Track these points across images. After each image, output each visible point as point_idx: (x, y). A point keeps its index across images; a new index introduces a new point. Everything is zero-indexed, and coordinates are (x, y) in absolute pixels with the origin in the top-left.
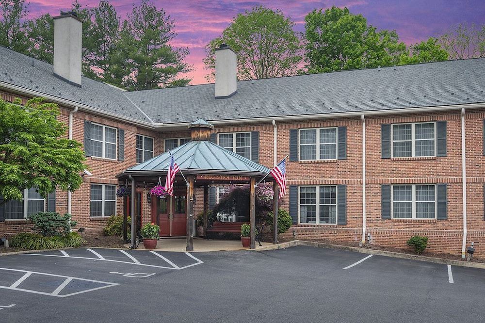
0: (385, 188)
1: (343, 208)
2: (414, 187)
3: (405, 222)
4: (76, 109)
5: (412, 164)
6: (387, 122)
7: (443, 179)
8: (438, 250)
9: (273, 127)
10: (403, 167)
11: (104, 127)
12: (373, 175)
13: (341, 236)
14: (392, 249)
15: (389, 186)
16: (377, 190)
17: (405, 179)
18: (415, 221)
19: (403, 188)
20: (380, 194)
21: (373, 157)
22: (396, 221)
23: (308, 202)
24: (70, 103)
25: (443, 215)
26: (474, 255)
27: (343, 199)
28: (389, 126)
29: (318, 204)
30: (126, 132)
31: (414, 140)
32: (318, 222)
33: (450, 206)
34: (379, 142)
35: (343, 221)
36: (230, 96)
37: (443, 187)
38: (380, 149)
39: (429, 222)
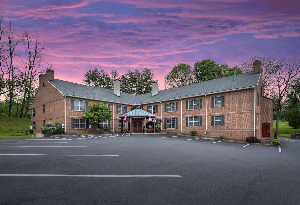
0: (187, 118)
1: (177, 124)
2: (194, 118)
3: (192, 127)
4: (114, 103)
5: (193, 111)
6: (187, 100)
7: (201, 115)
8: (199, 135)
9: (161, 103)
10: (191, 112)
12: (184, 115)
13: (176, 131)
14: (188, 134)
16: (185, 119)
17: (192, 115)
18: (194, 127)
19: (191, 118)
21: (184, 110)
22: (189, 127)
23: (169, 123)
24: (112, 101)
25: (201, 125)
26: (207, 136)
27: (177, 122)
28: (188, 101)
29: (171, 123)
31: (194, 105)
32: (171, 128)
33: (203, 122)
34: (185, 106)
35: (177, 127)
36: (156, 95)
37: (201, 117)
38: (185, 108)
39: (198, 127)
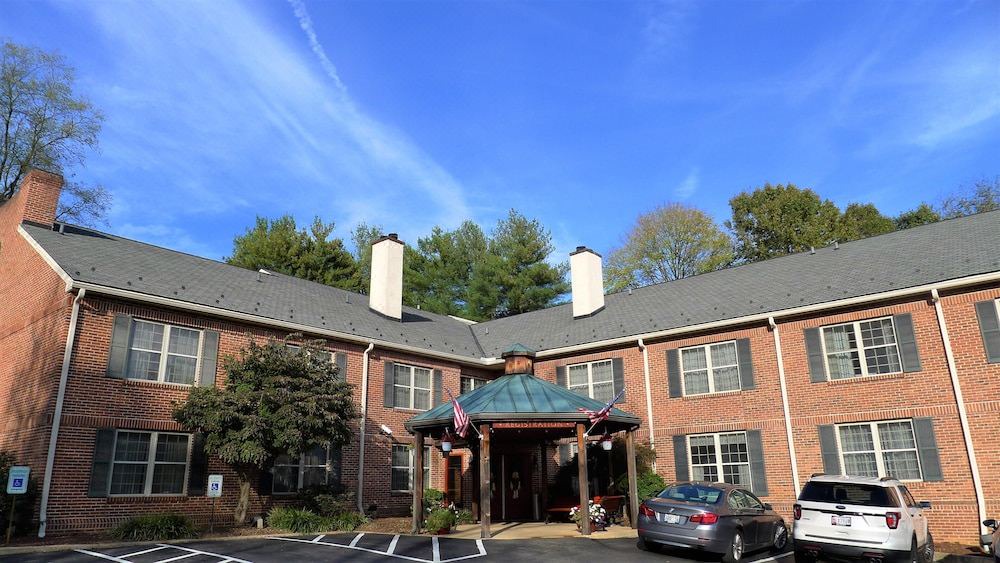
0: (824, 431)
1: (759, 468)
2: (874, 427)
4: (371, 346)
5: (863, 388)
6: (812, 324)
7: (923, 409)
9: (641, 350)
10: (849, 396)
11: (413, 368)
12: (803, 412)
15: (831, 428)
16: (814, 436)
17: (857, 414)
19: (855, 431)
20: (817, 441)
21: (798, 383)
23: (704, 460)
24: (360, 339)
25: (934, 473)
27: (759, 454)
28: (816, 330)
29: (720, 465)
30: (444, 372)
31: (861, 349)
33: (944, 456)
35: (762, 488)
36: (593, 314)
37: (925, 425)
38: (807, 369)
